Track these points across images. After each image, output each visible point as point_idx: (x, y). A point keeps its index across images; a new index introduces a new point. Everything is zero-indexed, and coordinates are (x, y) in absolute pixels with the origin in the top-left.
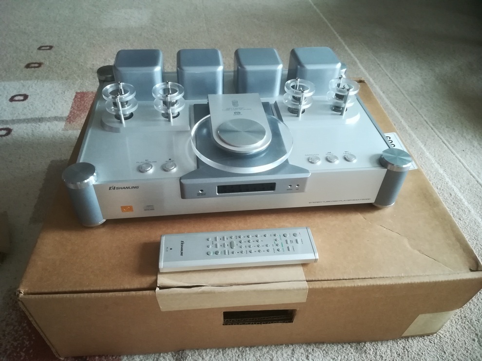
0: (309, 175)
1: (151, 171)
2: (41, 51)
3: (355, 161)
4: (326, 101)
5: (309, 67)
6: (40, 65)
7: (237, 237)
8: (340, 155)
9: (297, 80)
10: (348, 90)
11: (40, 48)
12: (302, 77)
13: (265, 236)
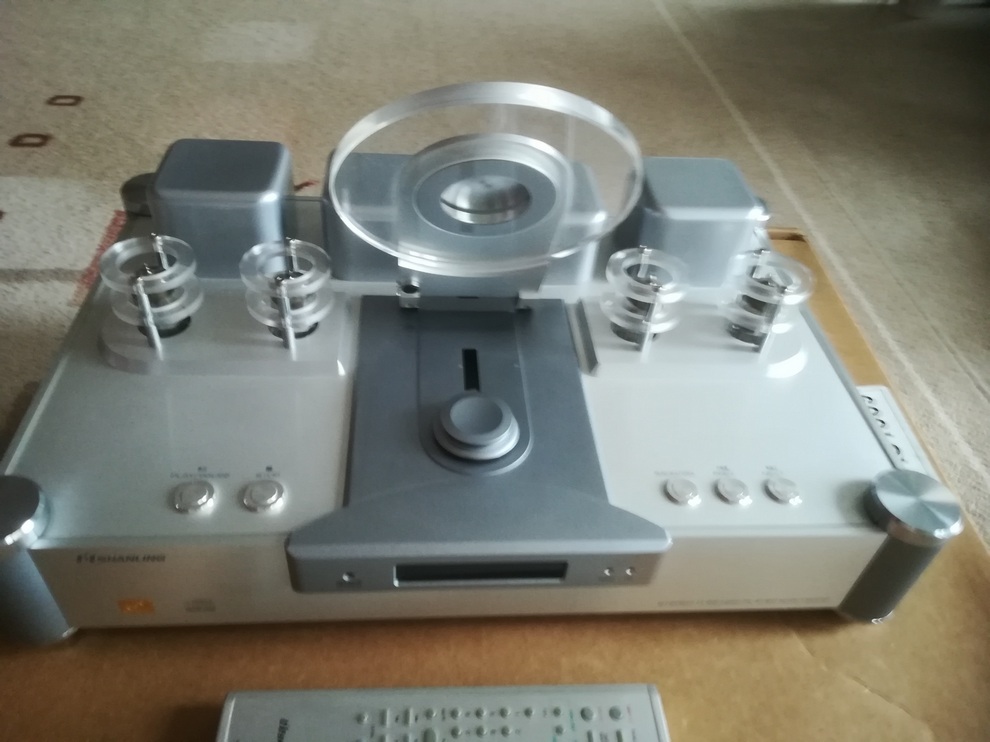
0: (663, 545)
1: (208, 505)
2: (55, 108)
3: (795, 501)
4: (715, 307)
5: (677, 214)
6: (45, 139)
7: (448, 715)
8: (753, 479)
9: (642, 252)
10: (782, 290)
11: (52, 101)
12: (656, 244)
13: (528, 713)
